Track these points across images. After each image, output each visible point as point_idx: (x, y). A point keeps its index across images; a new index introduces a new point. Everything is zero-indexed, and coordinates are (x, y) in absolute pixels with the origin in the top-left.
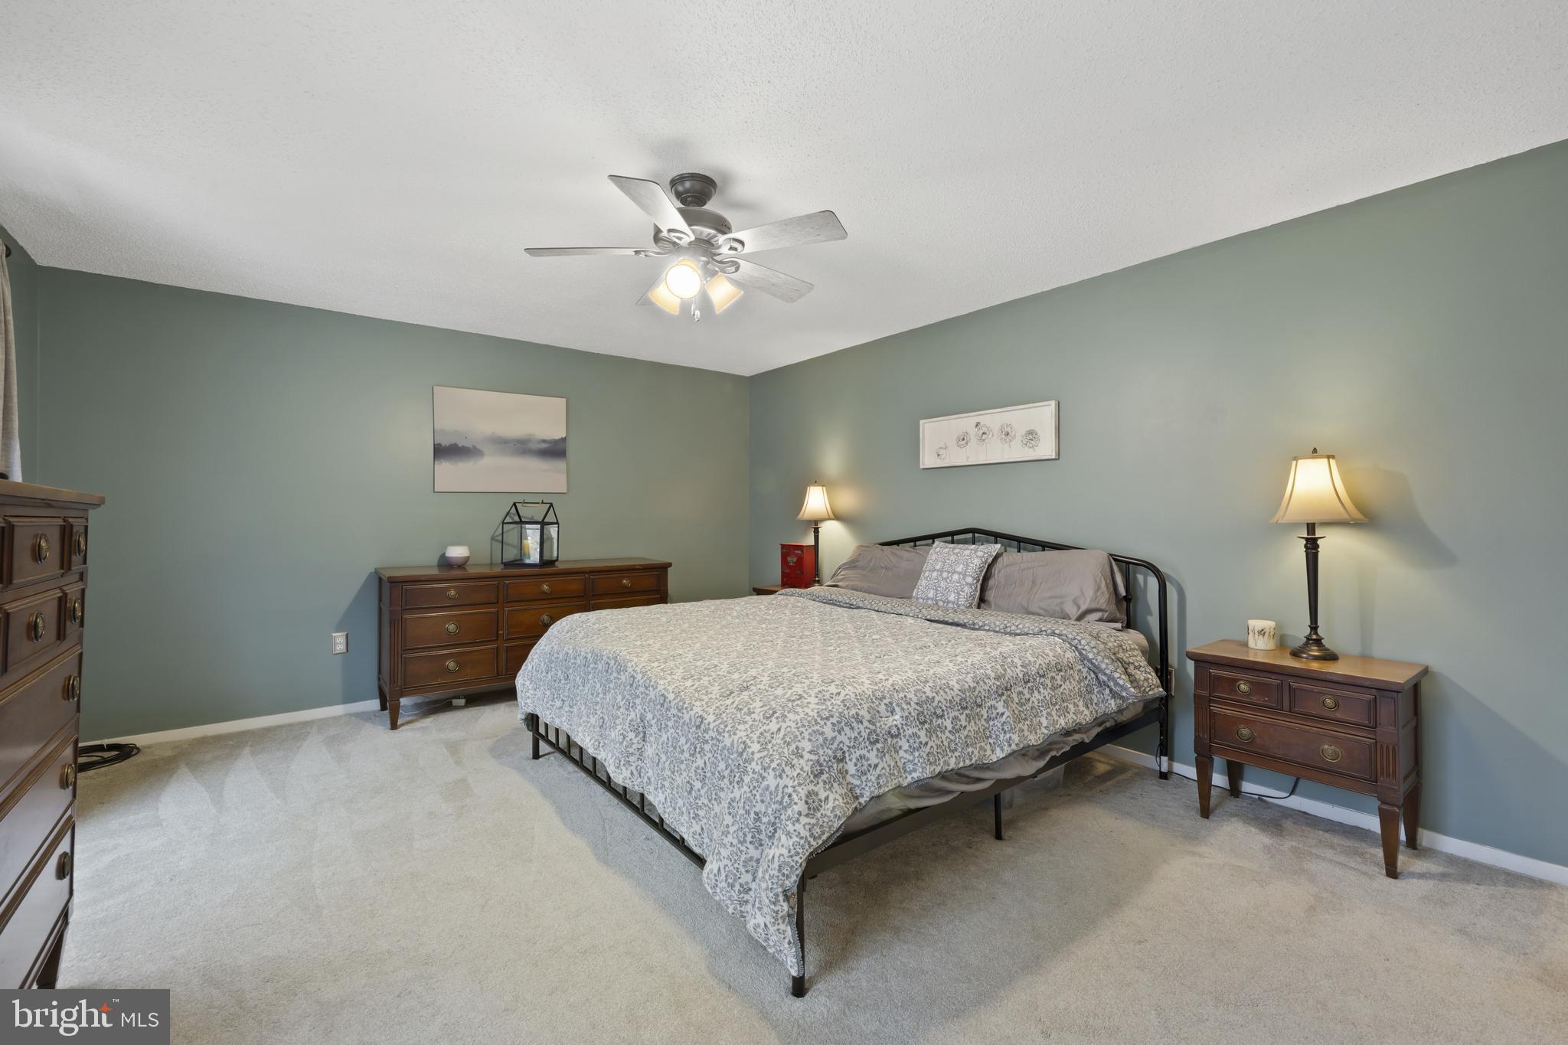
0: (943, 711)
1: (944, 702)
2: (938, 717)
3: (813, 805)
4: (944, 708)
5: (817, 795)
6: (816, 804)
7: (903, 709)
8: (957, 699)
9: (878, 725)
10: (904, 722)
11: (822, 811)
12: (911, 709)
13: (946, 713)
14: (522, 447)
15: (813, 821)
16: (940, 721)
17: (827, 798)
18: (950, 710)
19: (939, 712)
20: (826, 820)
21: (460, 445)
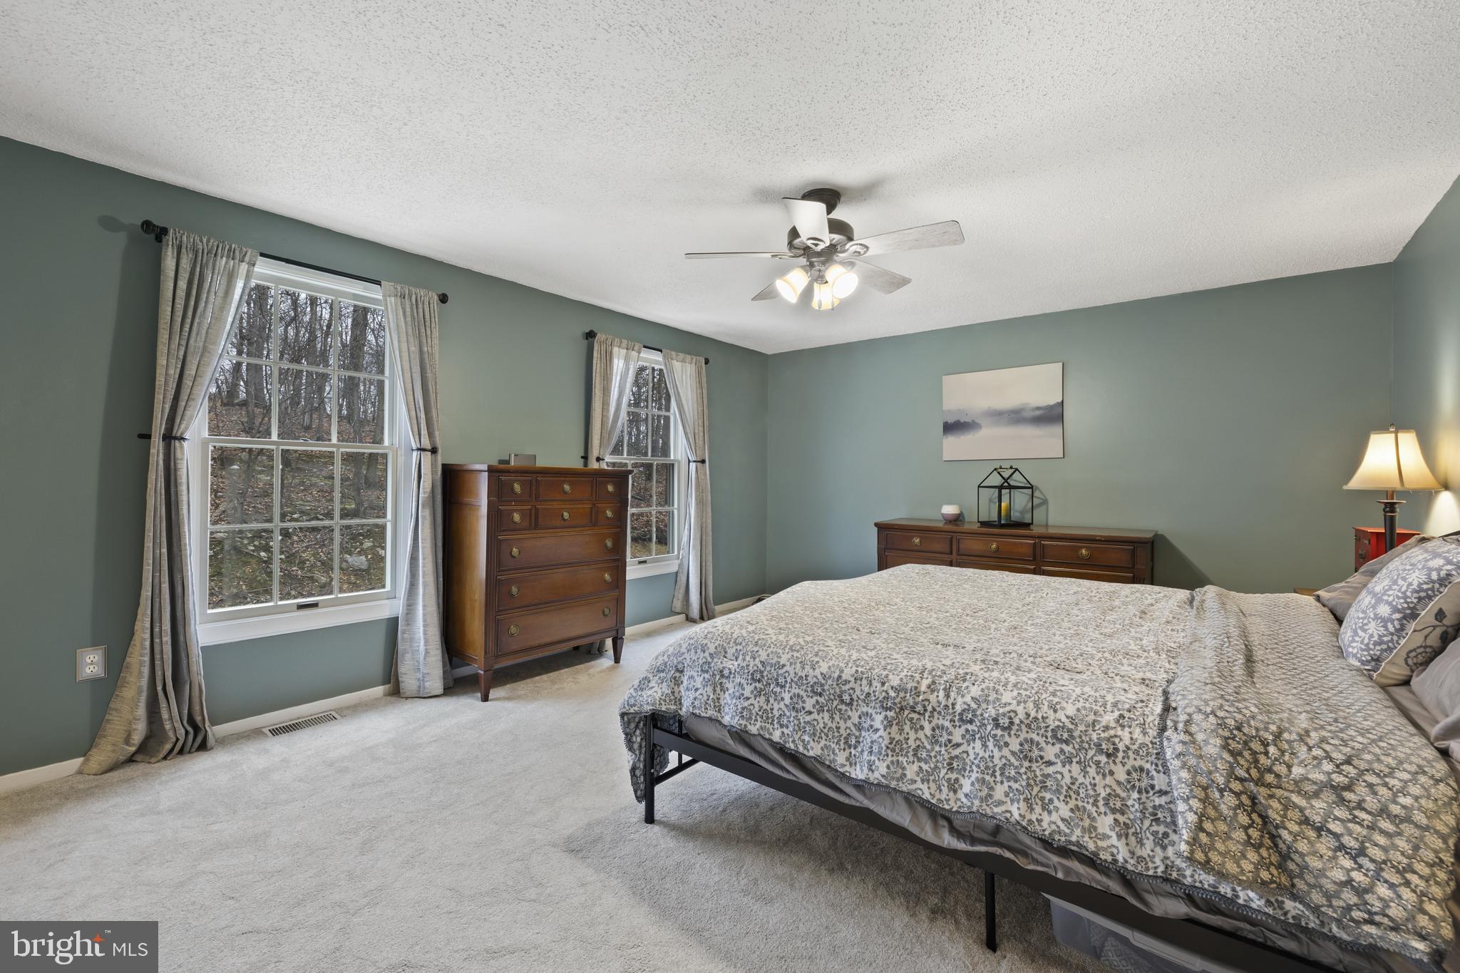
0: (786, 682)
1: (792, 675)
2: (777, 684)
3: (644, 683)
4: (789, 680)
5: (649, 682)
6: (644, 686)
7: (744, 660)
8: (812, 680)
9: (716, 660)
10: (738, 670)
11: (643, 693)
12: (752, 664)
13: (788, 685)
14: (1016, 417)
15: (634, 694)
16: (778, 689)
17: (652, 687)
18: (794, 685)
19: (781, 680)
20: (641, 699)
21: (962, 421)
